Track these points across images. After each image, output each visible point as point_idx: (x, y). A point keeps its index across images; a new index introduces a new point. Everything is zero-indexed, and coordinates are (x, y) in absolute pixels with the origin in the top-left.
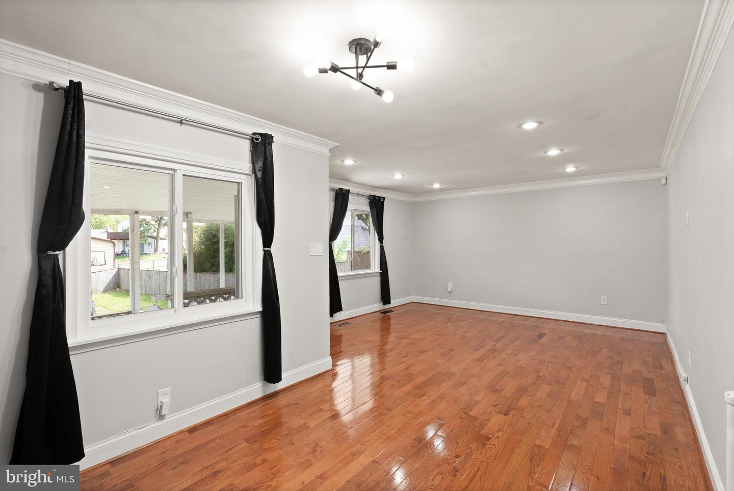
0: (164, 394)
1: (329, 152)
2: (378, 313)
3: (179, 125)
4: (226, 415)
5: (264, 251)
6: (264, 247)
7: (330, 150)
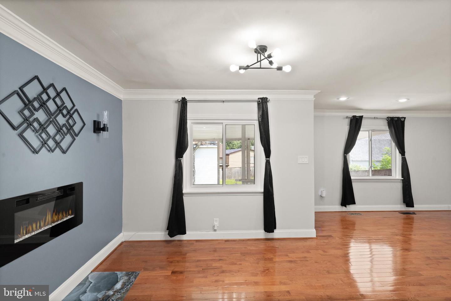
0: (216, 221)
1: (314, 98)
2: (398, 212)
3: (222, 103)
4: (243, 240)
5: (266, 160)
6: (266, 158)
7: (315, 96)
